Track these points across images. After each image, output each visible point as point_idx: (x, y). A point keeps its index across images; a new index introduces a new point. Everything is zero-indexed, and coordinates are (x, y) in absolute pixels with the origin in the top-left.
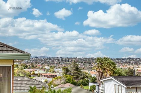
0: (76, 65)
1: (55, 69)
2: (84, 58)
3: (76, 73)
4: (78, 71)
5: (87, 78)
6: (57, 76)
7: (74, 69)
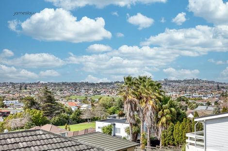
0: (49, 94)
1: (4, 101)
2: (52, 83)
3: (49, 106)
4: (51, 103)
5: (65, 112)
6: (11, 113)
7: (45, 99)
